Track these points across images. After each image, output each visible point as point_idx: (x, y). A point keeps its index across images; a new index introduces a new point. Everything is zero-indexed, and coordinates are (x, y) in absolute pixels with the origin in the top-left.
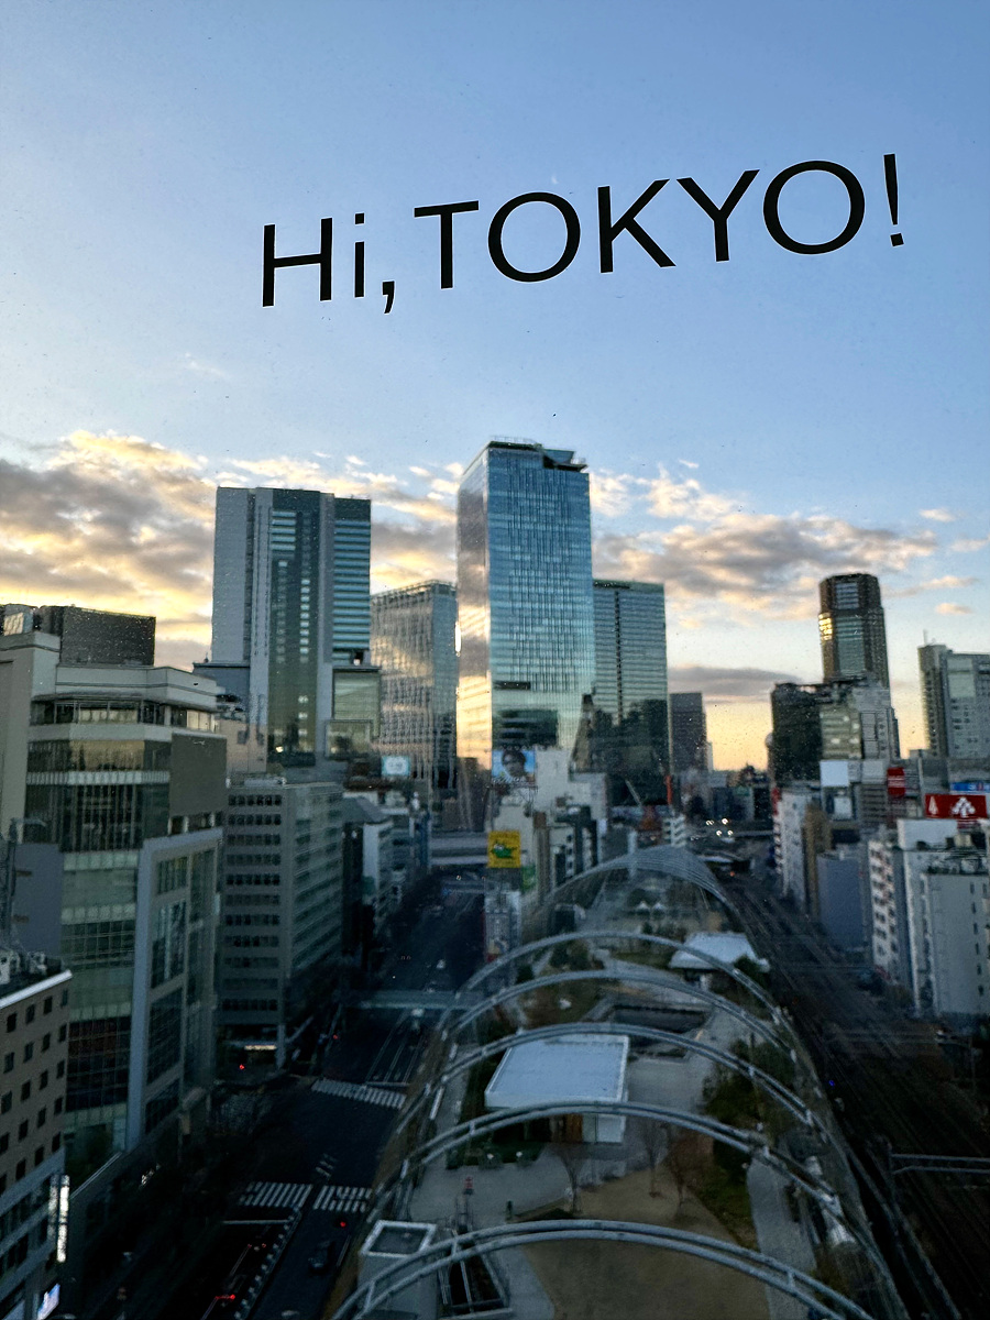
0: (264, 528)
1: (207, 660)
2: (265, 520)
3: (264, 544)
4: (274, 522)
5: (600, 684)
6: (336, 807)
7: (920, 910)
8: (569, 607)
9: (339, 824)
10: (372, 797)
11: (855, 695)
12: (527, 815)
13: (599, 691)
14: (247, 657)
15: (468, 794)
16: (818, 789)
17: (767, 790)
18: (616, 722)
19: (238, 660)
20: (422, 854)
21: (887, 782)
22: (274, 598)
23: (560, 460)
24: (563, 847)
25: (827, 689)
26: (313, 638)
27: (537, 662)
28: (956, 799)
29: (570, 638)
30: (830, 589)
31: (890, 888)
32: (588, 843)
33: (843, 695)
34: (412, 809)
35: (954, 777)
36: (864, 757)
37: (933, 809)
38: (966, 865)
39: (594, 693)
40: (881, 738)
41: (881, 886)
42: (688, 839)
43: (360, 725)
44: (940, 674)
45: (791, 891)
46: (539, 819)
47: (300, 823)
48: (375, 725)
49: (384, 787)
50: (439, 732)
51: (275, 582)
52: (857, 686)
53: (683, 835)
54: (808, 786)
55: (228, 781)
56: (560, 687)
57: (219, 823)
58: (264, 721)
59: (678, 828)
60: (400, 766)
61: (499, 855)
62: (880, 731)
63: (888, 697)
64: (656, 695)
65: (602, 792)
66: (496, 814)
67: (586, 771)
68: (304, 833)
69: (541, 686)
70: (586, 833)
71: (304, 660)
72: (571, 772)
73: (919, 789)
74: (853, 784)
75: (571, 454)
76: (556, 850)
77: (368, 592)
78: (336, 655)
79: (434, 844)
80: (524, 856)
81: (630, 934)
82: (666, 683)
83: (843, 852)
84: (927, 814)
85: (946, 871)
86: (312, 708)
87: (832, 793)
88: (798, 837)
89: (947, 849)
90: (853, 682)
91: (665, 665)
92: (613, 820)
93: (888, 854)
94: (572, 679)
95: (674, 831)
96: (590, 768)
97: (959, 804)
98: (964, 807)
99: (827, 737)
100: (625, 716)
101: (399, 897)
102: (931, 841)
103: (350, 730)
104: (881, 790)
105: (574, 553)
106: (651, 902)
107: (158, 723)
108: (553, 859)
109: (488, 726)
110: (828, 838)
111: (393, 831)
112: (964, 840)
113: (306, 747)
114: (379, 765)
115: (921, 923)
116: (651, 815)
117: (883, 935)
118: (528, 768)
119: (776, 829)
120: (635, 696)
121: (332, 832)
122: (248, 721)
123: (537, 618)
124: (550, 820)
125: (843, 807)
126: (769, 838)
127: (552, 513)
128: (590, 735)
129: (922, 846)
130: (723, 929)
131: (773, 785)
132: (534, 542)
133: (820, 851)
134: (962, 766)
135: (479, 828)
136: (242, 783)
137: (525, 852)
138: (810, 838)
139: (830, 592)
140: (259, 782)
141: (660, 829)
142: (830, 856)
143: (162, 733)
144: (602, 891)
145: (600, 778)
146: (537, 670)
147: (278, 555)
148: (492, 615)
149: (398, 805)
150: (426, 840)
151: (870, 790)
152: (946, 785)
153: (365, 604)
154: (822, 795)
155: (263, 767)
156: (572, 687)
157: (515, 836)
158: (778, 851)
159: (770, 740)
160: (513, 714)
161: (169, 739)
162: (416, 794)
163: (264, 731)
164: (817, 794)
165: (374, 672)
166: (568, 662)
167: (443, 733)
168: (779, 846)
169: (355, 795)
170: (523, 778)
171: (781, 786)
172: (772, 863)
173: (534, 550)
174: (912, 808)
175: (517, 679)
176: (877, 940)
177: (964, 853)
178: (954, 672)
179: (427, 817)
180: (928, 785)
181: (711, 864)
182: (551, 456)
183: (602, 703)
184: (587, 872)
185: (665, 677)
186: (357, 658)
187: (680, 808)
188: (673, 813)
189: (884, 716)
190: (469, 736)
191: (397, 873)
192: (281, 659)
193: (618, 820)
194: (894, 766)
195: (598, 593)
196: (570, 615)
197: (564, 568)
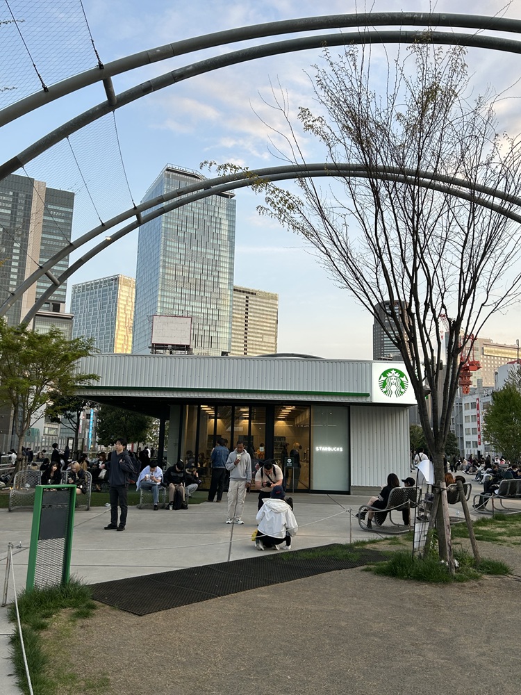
94: (214, 340)
165: (67, 319)
186: (54, 308)
195: (234, 295)
196: (217, 296)
197: (214, 263)
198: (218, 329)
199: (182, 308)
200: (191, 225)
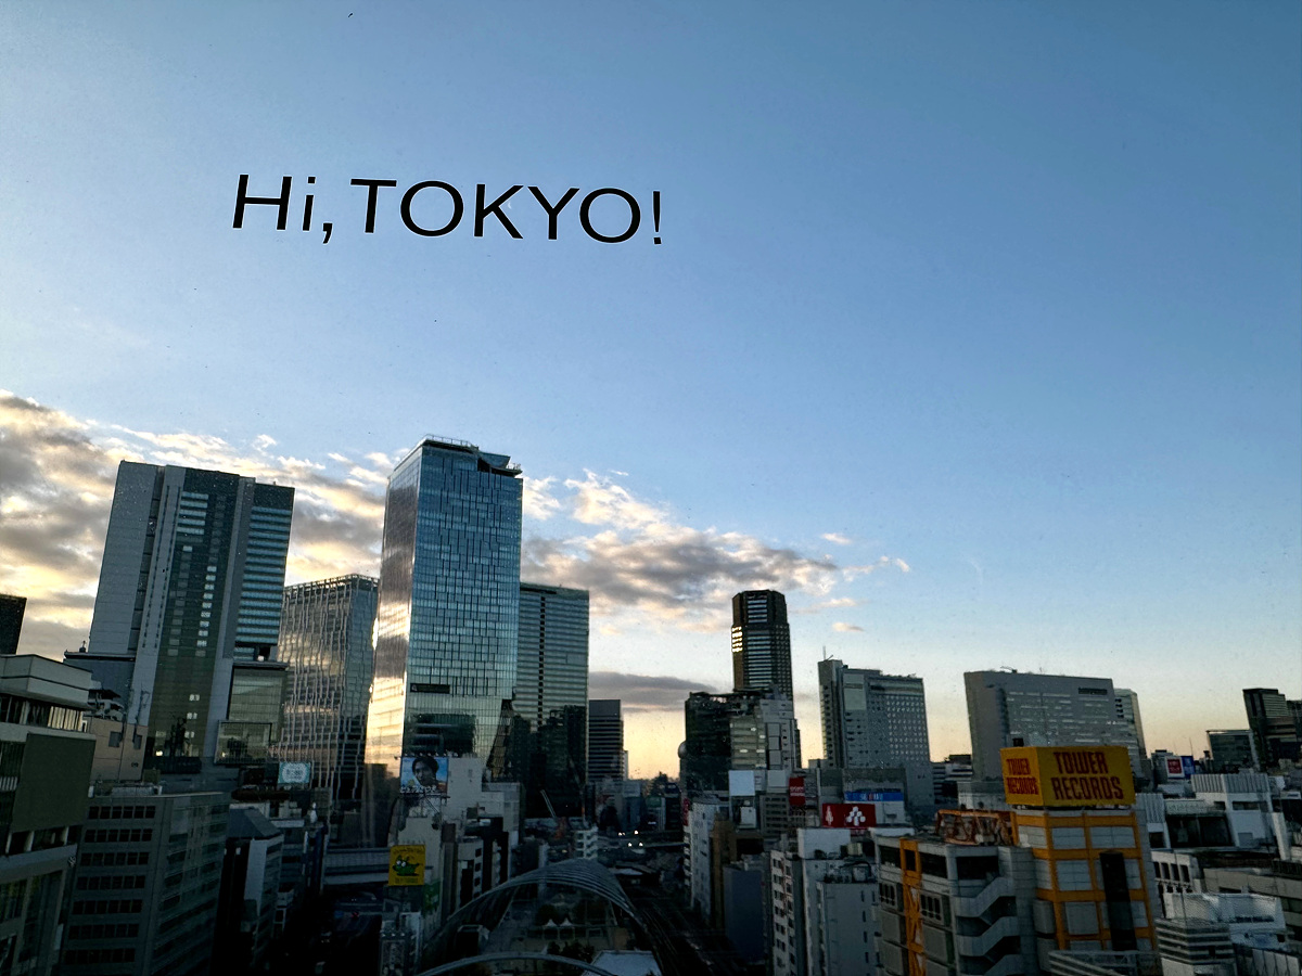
0: (171, 509)
1: (82, 650)
2: (172, 500)
3: (168, 527)
4: (183, 503)
5: (521, 690)
6: (218, 820)
7: (816, 919)
8: (495, 610)
9: (222, 839)
10: (264, 808)
11: (762, 707)
12: (435, 827)
13: (518, 696)
14: (133, 649)
15: (372, 805)
16: (726, 799)
17: (677, 800)
18: (534, 729)
19: (123, 651)
20: (315, 872)
21: (789, 792)
22: (173, 585)
23: (495, 464)
24: (471, 863)
25: (738, 700)
26: (213, 631)
27: (458, 664)
28: (850, 808)
29: (493, 641)
30: (742, 603)
31: (790, 898)
32: (497, 857)
33: (751, 706)
34: (307, 821)
35: (848, 787)
36: (768, 768)
37: (830, 818)
38: (858, 874)
39: (514, 699)
40: (784, 748)
41: (782, 896)
42: (600, 851)
43: (258, 727)
44: (837, 688)
45: (697, 904)
46: (446, 831)
47: (173, 838)
48: (275, 727)
49: (277, 797)
50: (346, 737)
51: (176, 568)
52: (764, 698)
53: (595, 847)
54: (717, 796)
55: (91, 789)
56: (480, 692)
57: (72, 839)
58: (145, 721)
59: (590, 839)
60: (298, 773)
61: (400, 871)
62: (783, 741)
63: (792, 709)
64: (577, 702)
65: (515, 802)
66: (403, 827)
67: (499, 780)
68: (179, 849)
69: (460, 691)
70: (495, 846)
71: (200, 653)
72: (484, 780)
73: (817, 798)
74: (758, 793)
75: (506, 459)
76: (464, 865)
77: (282, 584)
78: (237, 650)
79: (328, 862)
80: (427, 873)
81: (535, 955)
82: (586, 690)
83: (748, 863)
84: (824, 824)
85: (839, 880)
86: (203, 708)
87: (739, 802)
88: (706, 849)
89: (841, 858)
90: (759, 694)
91: (586, 672)
92: (524, 832)
93: (788, 864)
94: (491, 683)
95: (586, 842)
96: (506, 776)
97: (852, 814)
98: (856, 816)
99: (736, 747)
100: (544, 723)
101: (283, 922)
102: (827, 850)
103: (245, 733)
104: (784, 800)
105: (502, 556)
106: (558, 920)
107: (11, 721)
108: (459, 875)
109: (401, 731)
110: (734, 850)
111: (283, 846)
112: (855, 848)
113: (191, 751)
114: (276, 771)
115: (817, 933)
116: (563, 827)
117: (783, 946)
118: (440, 776)
119: (686, 840)
120: (556, 702)
121: (213, 848)
122: (124, 720)
123: (459, 619)
124: (459, 833)
125: (748, 816)
126: (679, 849)
127: (483, 515)
128: (506, 743)
129: (819, 855)
130: (630, 946)
131: (684, 796)
132: (463, 542)
133: (726, 861)
134: (857, 776)
135: (382, 842)
136: (108, 793)
137: (430, 868)
138: (717, 848)
139: (741, 606)
140: (131, 791)
141: (571, 841)
142: (734, 867)
143: (15, 732)
144: (509, 909)
145: (514, 787)
146: (457, 673)
147: (183, 539)
148: (414, 614)
149: (292, 817)
150: (321, 856)
151: (774, 800)
152: (840, 794)
153: (278, 596)
154: (729, 804)
155: (137, 773)
156: (491, 691)
157: (421, 850)
158: (686, 862)
159: (683, 749)
160: (427, 718)
161: (23, 739)
162: (314, 805)
163: (144, 732)
164: (725, 804)
165: (281, 669)
166: (489, 666)
167: (350, 737)
168: (688, 857)
169: (244, 806)
170: (434, 787)
171: (691, 796)
172: (680, 875)
173: (463, 551)
174: (811, 818)
175: (435, 681)
176: (777, 951)
177: (856, 861)
178: (849, 686)
179: (324, 831)
180: (825, 794)
181: (620, 877)
182: (485, 458)
183: (520, 709)
184: (494, 889)
185: (586, 684)
186: (261, 654)
187: (593, 820)
188: (586, 824)
189: (787, 727)
190: (379, 741)
191: (285, 895)
192: (173, 652)
193: (530, 832)
194: (795, 776)
195: (525, 597)
196: (494, 618)
197: (491, 570)
198: (498, 667)
199: (444, 638)
200: (457, 519)
